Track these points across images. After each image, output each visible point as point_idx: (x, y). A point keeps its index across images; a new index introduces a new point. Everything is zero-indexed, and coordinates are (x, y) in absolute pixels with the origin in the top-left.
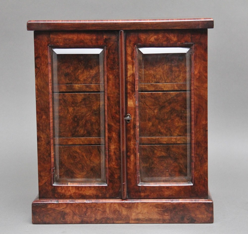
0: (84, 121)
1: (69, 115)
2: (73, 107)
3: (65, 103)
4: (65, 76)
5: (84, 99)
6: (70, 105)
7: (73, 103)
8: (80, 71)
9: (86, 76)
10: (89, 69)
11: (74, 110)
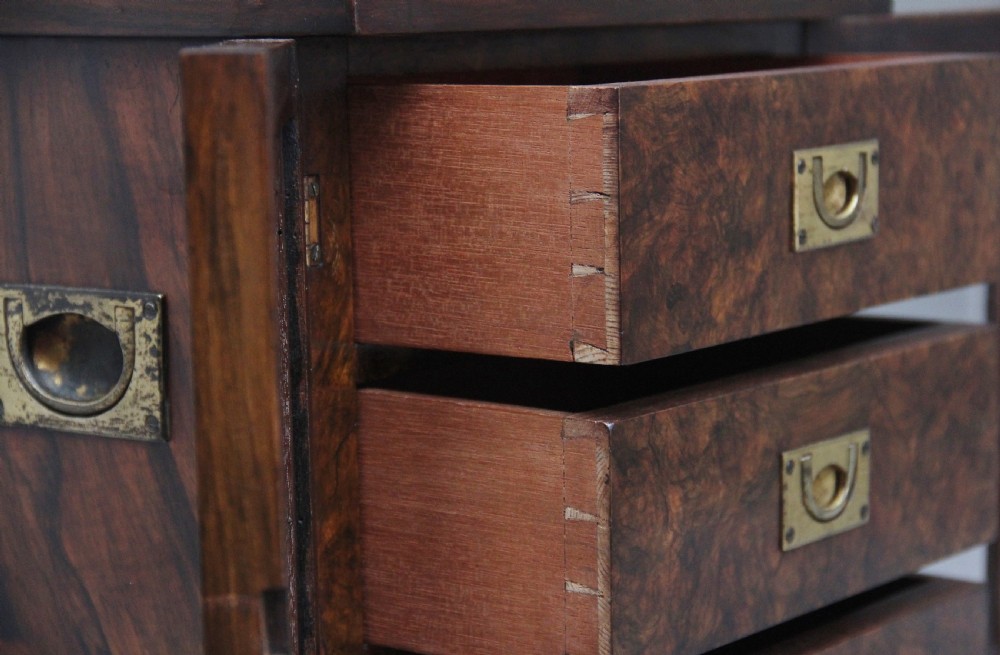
0: (715, 554)
1: (670, 536)
2: (681, 483)
3: (656, 471)
4: (670, 306)
5: (717, 429)
6: (675, 478)
7: (682, 463)
8: (715, 270)
9: (732, 296)
10: (743, 253)
11: (685, 499)
